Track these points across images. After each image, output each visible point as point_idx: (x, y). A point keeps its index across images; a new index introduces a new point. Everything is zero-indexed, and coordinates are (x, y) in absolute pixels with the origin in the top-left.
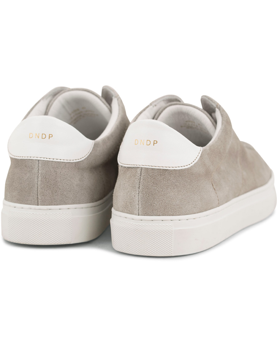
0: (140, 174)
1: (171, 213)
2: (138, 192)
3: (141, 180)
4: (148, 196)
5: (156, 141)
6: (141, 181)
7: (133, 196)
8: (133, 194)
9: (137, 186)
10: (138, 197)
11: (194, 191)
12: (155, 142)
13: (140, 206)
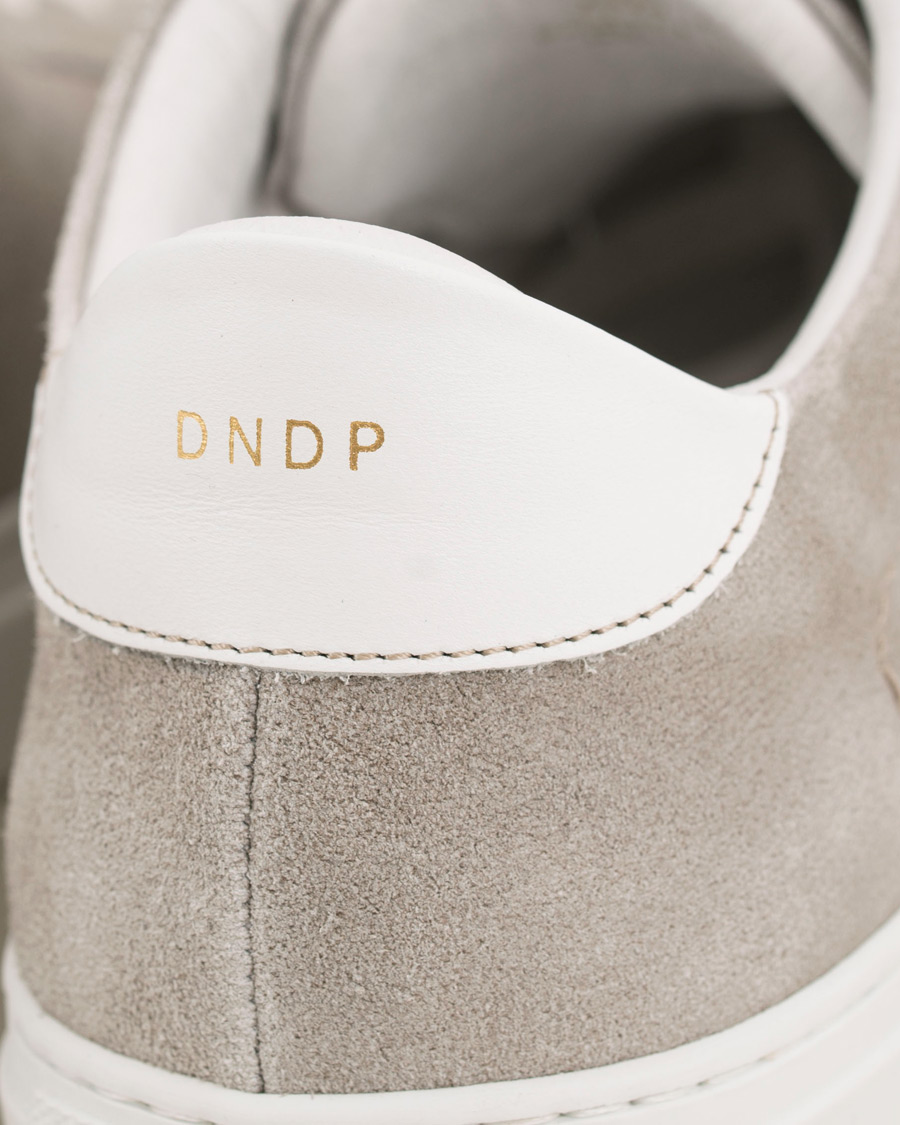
0: (245, 730)
1: (556, 1053)
2: (241, 893)
3: (263, 785)
4: (337, 929)
5: (374, 426)
6: (259, 794)
7: (200, 928)
8: (195, 905)
9: (232, 836)
10: (243, 933)
11: (745, 804)
12: (366, 437)
13: (270, 1012)
